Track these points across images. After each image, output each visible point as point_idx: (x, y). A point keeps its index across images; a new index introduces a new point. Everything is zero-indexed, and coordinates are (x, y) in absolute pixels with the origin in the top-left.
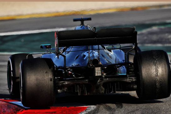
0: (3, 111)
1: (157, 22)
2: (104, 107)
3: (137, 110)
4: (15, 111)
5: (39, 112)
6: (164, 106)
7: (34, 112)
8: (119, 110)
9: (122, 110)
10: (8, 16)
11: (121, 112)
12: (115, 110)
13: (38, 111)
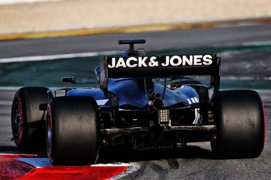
0: (4, 172)
1: (230, 45)
2: (151, 167)
3: (200, 172)
4: (22, 171)
5: (56, 174)
6: (239, 166)
7: (50, 173)
8: (174, 171)
9: (178, 172)
10: (13, 34)
11: (176, 174)
12: (168, 172)
13: (57, 172)
